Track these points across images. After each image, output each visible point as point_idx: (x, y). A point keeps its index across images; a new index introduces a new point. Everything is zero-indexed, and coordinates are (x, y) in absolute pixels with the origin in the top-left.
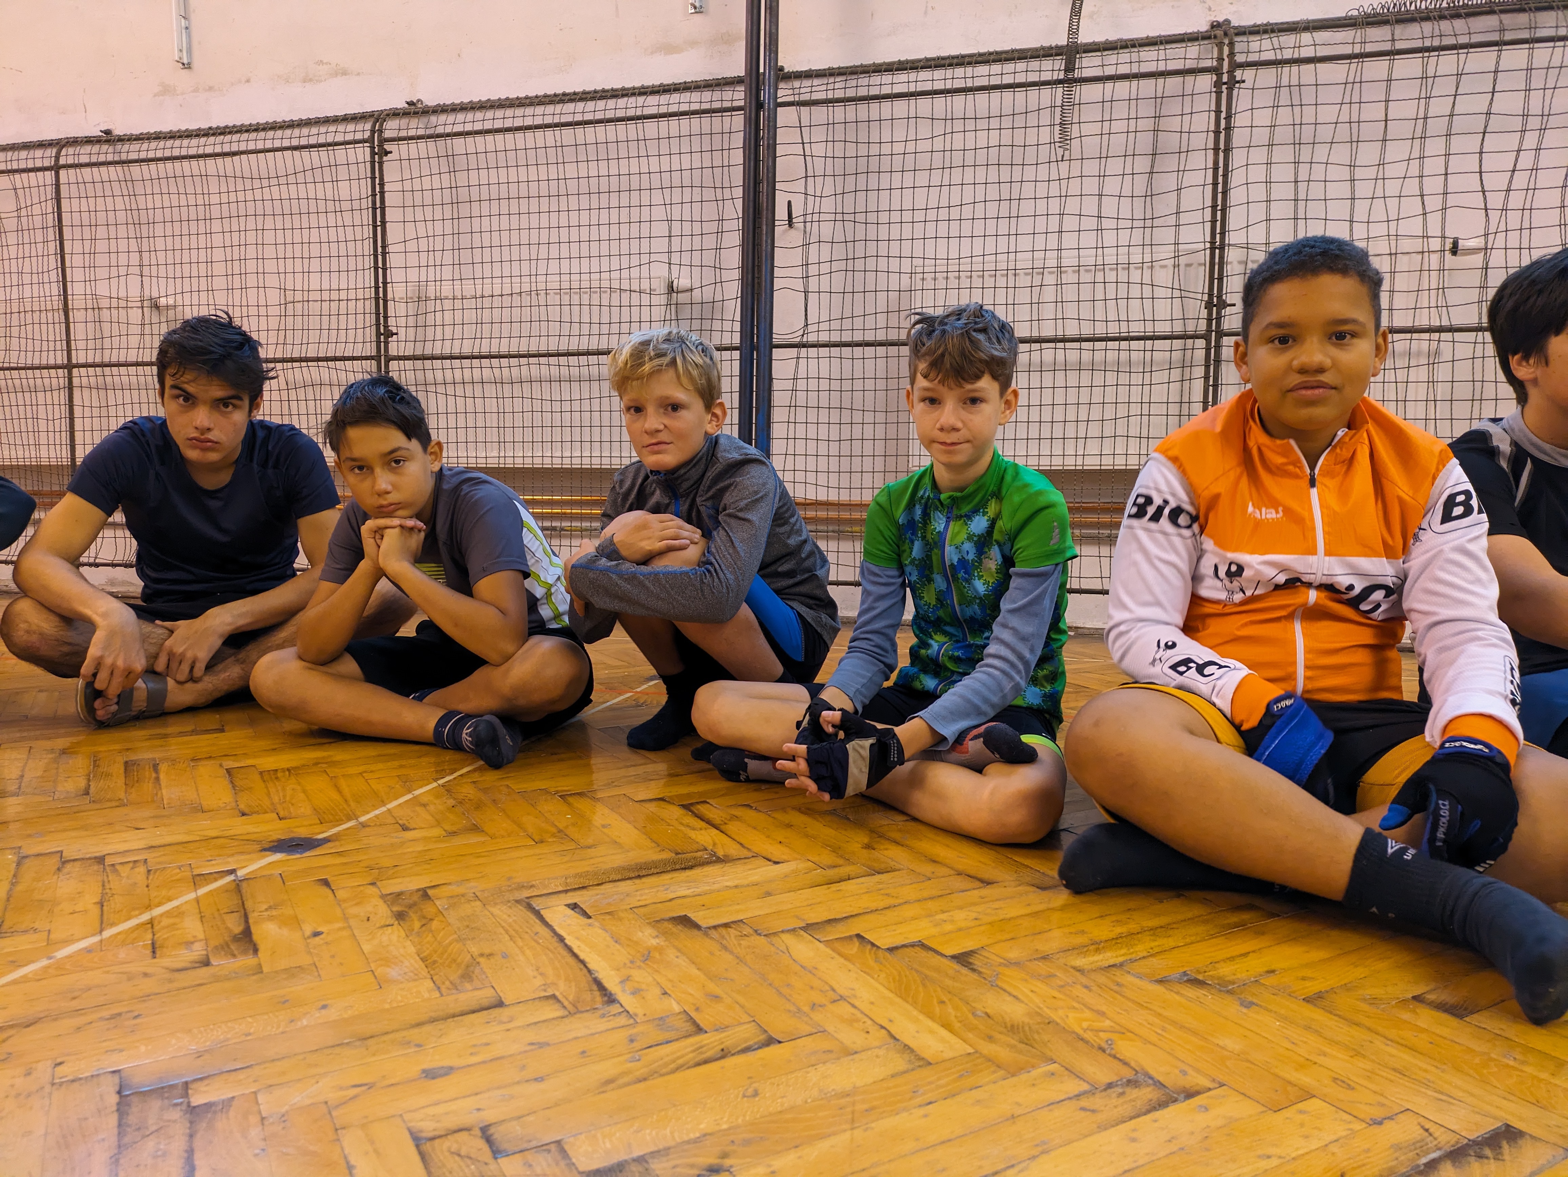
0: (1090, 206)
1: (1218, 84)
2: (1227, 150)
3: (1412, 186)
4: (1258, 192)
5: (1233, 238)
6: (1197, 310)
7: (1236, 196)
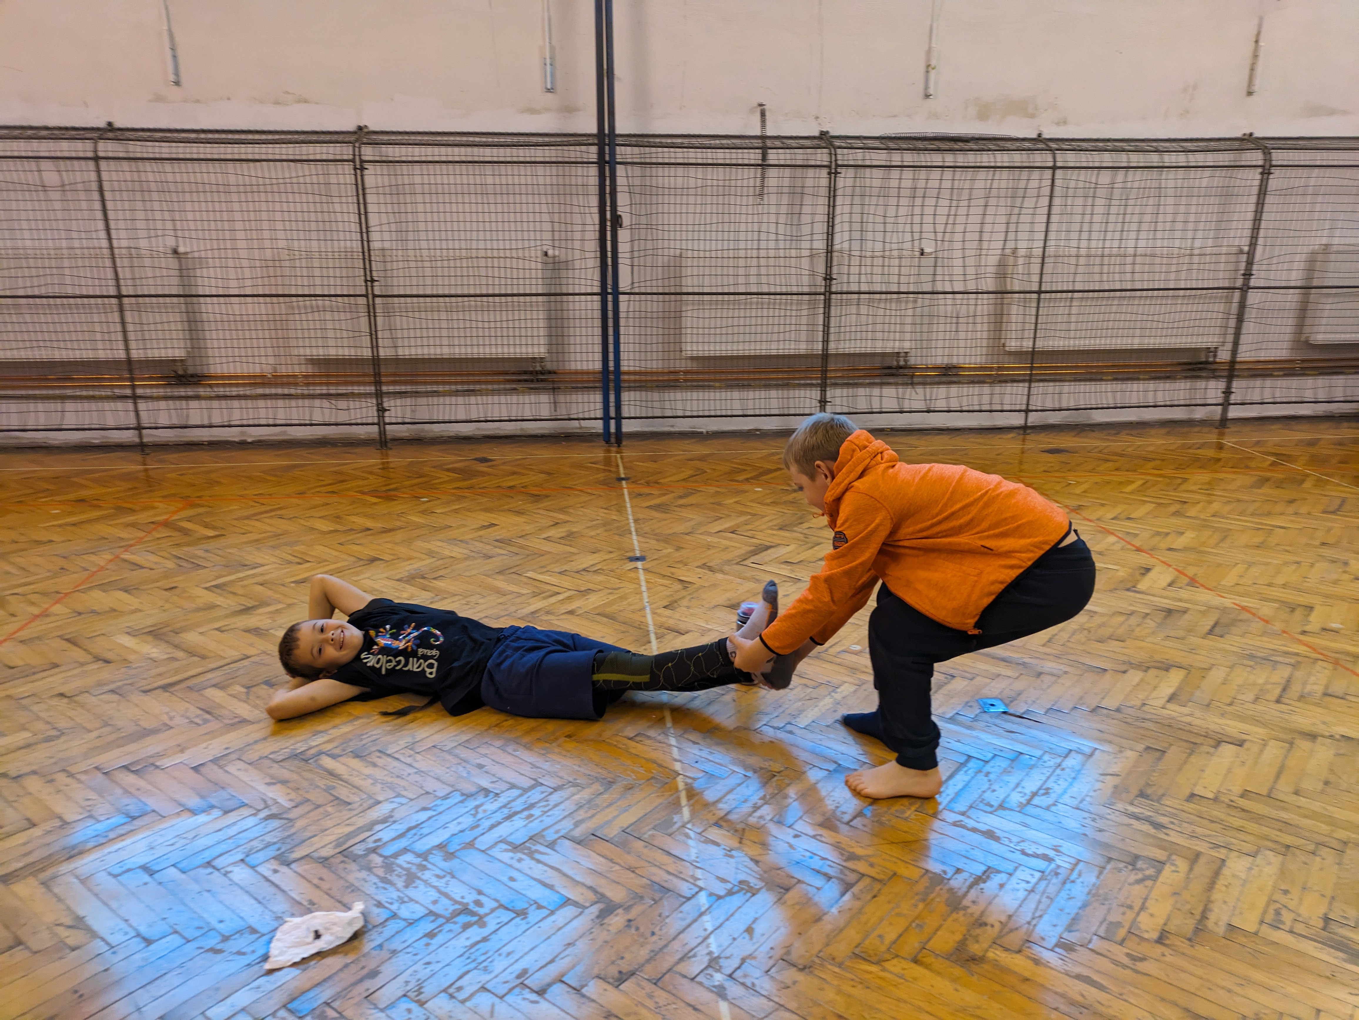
0: (773, 228)
1: (830, 173)
2: (834, 206)
3: (908, 228)
4: (846, 227)
5: (836, 247)
6: (820, 281)
7: (837, 228)
